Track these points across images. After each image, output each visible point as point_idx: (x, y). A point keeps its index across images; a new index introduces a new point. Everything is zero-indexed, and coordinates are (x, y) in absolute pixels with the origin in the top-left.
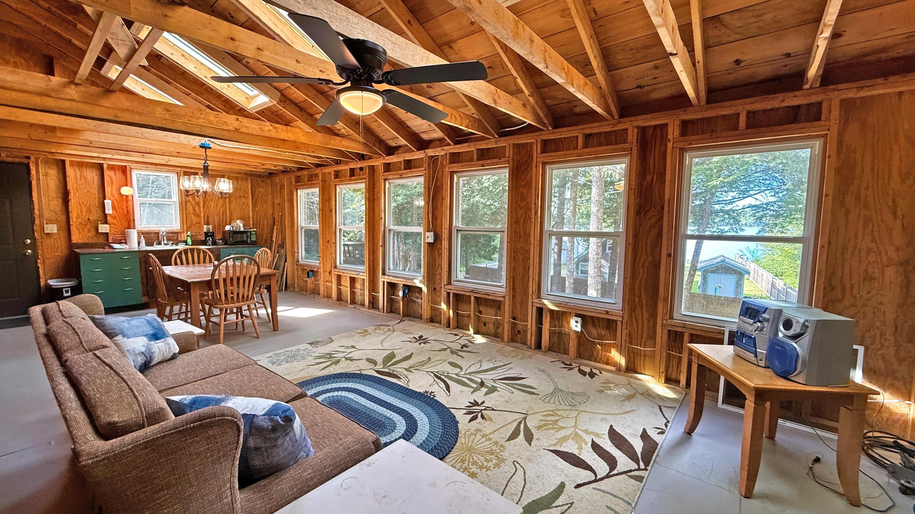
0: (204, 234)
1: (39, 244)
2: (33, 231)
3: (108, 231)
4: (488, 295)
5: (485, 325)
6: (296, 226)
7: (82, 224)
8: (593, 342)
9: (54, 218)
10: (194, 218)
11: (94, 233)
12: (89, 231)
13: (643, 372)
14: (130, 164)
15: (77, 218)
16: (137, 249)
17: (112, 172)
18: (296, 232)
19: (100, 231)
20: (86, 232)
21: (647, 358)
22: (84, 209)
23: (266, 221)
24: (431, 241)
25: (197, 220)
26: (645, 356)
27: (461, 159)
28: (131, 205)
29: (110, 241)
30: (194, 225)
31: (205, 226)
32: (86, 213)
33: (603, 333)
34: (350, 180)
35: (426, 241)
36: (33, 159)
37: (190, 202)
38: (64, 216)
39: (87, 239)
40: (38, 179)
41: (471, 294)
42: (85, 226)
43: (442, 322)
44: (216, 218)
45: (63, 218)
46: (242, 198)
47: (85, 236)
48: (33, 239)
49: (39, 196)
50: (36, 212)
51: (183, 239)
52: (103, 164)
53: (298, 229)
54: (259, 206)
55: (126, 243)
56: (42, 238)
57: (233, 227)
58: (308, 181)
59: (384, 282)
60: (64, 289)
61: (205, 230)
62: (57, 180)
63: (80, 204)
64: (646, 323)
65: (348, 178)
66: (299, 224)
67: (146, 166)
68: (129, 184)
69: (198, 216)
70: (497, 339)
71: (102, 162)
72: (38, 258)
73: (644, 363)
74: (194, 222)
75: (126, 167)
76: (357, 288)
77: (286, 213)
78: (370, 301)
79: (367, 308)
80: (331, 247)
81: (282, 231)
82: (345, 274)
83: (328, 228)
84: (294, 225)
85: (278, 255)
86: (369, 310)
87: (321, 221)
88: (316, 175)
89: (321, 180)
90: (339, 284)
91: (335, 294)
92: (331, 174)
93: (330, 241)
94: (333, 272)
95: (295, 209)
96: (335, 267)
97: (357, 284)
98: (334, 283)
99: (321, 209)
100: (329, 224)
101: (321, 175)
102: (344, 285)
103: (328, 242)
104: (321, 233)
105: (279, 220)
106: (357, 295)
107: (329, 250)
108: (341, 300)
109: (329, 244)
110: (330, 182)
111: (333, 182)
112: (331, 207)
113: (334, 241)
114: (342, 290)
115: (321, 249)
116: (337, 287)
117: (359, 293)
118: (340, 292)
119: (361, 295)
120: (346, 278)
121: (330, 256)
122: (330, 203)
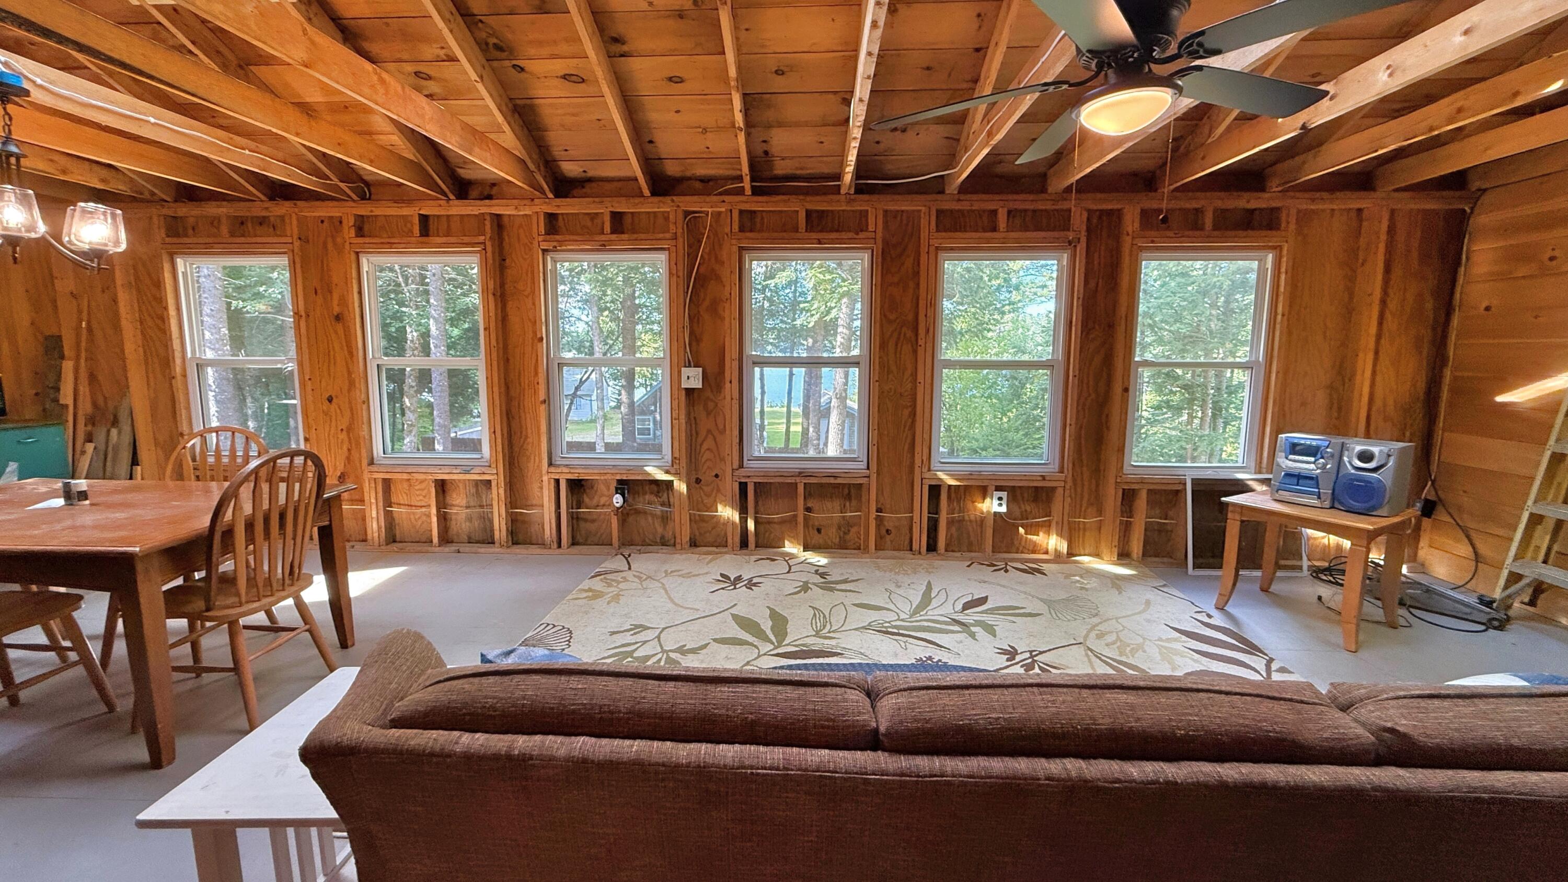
4: (835, 477)
5: (819, 531)
6: (178, 361)
8: (1013, 524)
13: (1082, 553)
18: (179, 377)
21: (1087, 534)
24: (697, 383)
26: (1085, 530)
27: (758, 225)
33: (1028, 508)
34: (423, 244)
35: (685, 385)
41: (798, 480)
43: (730, 541)
53: (184, 370)
58: (232, 234)
59: (557, 481)
64: (1086, 483)
65: (409, 241)
66: (189, 355)
70: (845, 551)
73: (1083, 541)
76: (453, 505)
77: (124, 323)
78: (507, 529)
79: (502, 546)
80: (341, 412)
81: (92, 378)
82: (416, 476)
83: (326, 364)
84: (173, 358)
85: (90, 447)
86: (509, 550)
87: (305, 345)
88: (262, 221)
89: (295, 237)
90: (388, 503)
91: (379, 528)
92: (341, 222)
93: (337, 397)
94: (366, 476)
95: (172, 312)
96: (371, 462)
97: (455, 496)
98: (373, 501)
99: (303, 314)
100: (332, 353)
101: (295, 222)
102: (402, 502)
103: (330, 400)
104: (307, 377)
105: (78, 344)
106: (453, 523)
107: (334, 421)
108: (394, 541)
109: (334, 406)
110: (335, 244)
111: (347, 243)
112: (336, 310)
113: (363, 396)
114: (395, 515)
115: (310, 420)
116: (384, 509)
117: (464, 516)
118: (397, 522)
119: (470, 519)
120: (410, 485)
121: (343, 436)
122: (331, 300)
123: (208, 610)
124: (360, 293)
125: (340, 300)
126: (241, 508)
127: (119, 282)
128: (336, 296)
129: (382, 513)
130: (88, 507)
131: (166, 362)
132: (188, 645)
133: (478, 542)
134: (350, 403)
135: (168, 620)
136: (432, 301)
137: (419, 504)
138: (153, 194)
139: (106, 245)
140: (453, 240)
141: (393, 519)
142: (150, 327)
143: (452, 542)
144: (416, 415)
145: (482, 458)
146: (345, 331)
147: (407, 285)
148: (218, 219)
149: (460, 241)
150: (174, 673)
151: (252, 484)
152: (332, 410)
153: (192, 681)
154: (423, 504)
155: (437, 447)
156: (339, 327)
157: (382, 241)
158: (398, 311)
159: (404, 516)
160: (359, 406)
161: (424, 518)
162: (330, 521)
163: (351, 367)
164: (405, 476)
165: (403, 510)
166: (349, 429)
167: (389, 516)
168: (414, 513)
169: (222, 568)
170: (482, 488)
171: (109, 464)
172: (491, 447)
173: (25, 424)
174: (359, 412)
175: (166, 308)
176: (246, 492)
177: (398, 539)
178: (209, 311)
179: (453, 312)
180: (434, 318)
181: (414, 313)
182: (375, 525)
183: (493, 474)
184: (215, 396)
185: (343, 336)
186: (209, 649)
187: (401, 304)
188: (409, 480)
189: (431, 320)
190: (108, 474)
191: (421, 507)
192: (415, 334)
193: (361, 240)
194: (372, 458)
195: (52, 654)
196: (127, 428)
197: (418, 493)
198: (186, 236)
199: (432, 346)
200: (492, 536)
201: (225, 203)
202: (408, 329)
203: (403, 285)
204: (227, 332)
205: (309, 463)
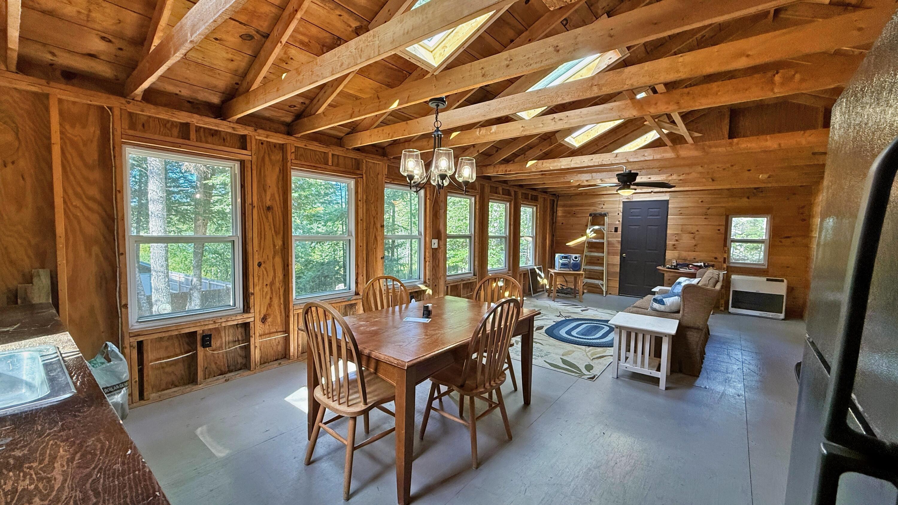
35: (433, 247)
80: (267, 273)
87: (256, 227)
93: (264, 262)
94: (292, 313)
100: (263, 232)
103: (259, 265)
107: (261, 279)
109: (262, 269)
110: (270, 160)
112: (268, 203)
122: (265, 196)
125: (271, 196)
128: (269, 194)
134: (274, 266)
146: (273, 217)
152: (261, 272)
156: (270, 215)
166: (272, 284)
185: (272, 221)
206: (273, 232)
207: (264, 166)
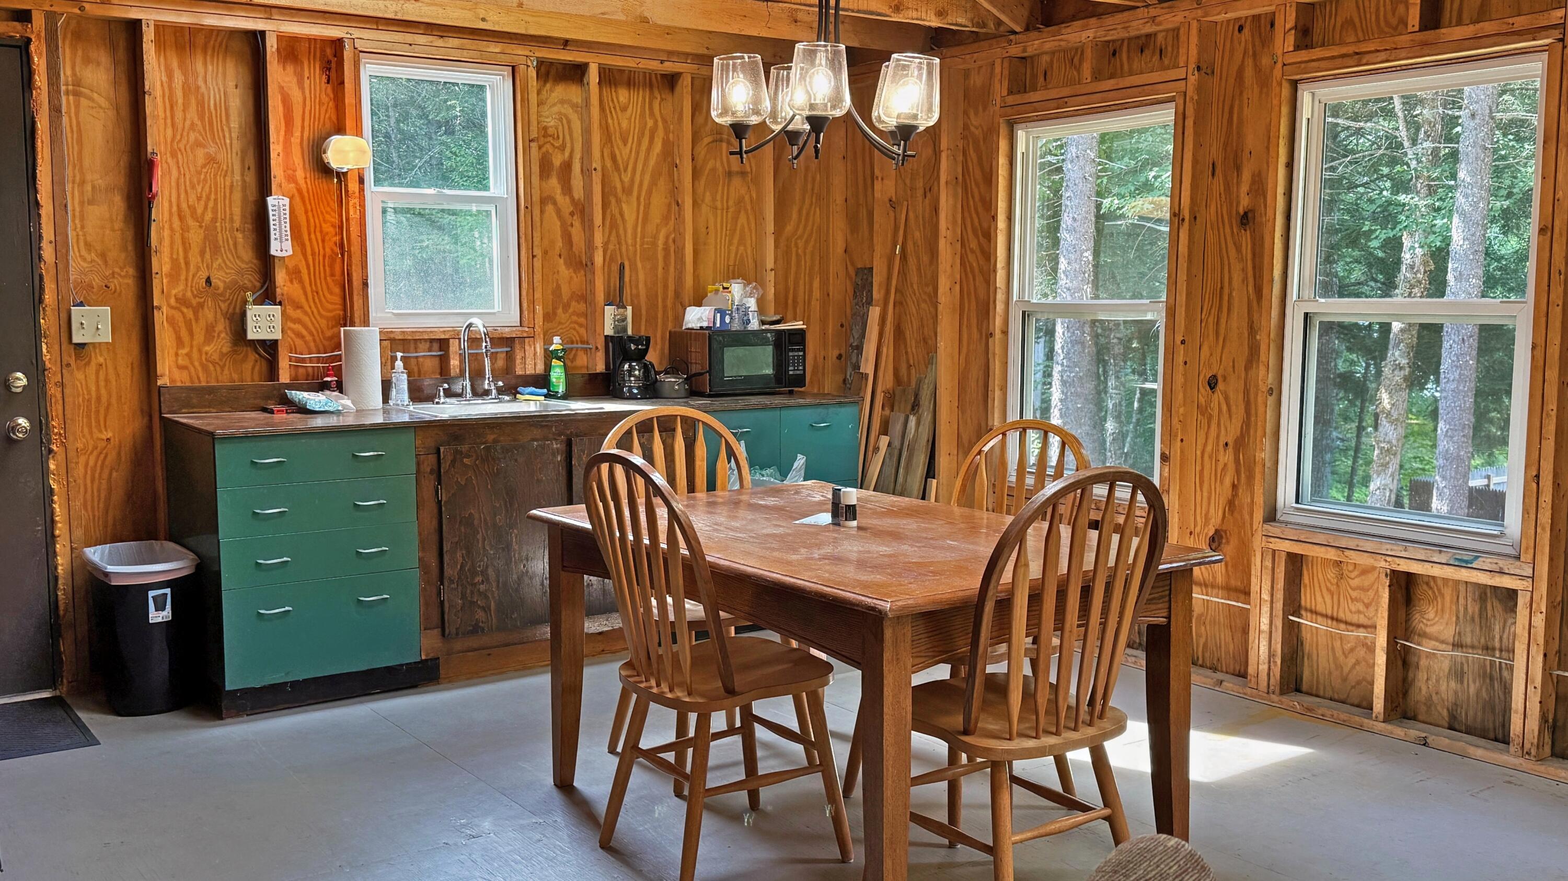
0: (601, 344)
1: (53, 390)
2: (37, 335)
3: (277, 335)
6: (1000, 307)
7: (188, 305)
9: (97, 282)
10: (564, 272)
11: (222, 343)
12: (210, 331)
14: (356, 33)
15: (174, 276)
16: (379, 419)
17: (290, 69)
18: (998, 334)
19: (251, 336)
20: (199, 337)
22: (196, 236)
23: (816, 284)
25: (578, 279)
28: (354, 214)
29: (284, 377)
30: (566, 307)
31: (610, 311)
32: (202, 253)
34: (1425, 47)
36: (38, 20)
37: (555, 203)
38: (131, 271)
39: (205, 368)
40: (56, 110)
42: (196, 311)
44: (641, 276)
45: (126, 281)
46: (737, 181)
47: (195, 355)
48: (37, 372)
49: (58, 183)
50: (48, 252)
51: (530, 371)
52: (263, 33)
53: (1006, 321)
54: (795, 216)
55: (340, 387)
56: (66, 366)
57: (723, 313)
58: (1097, 76)
60: (151, 594)
61: (609, 331)
62: (111, 113)
63: (181, 218)
65: (1404, 39)
66: (1015, 297)
67: (409, 38)
68: (349, 123)
69: (583, 265)
71: (259, 25)
72: (50, 451)
74: (566, 292)
75: (338, 44)
76: (1424, 635)
77: (942, 243)
78: (1544, 718)
79: (1526, 754)
80: (1229, 410)
81: (899, 332)
82: (1354, 557)
83: (1214, 311)
84: (995, 301)
85: (884, 441)
86: (1540, 768)
87: (1182, 277)
88: (1144, 44)
89: (1192, 66)
90: (1293, 605)
91: (1271, 655)
92: (1272, 25)
93: (1225, 379)
94: (1258, 543)
95: (1001, 224)
96: (1271, 516)
97: (1431, 615)
98: (1266, 596)
99: (1186, 214)
100: (1226, 291)
101: (1194, 40)
102: (1320, 608)
103: (1212, 384)
104: (1179, 338)
105: (889, 278)
106: (1422, 676)
107: (1214, 426)
108: (1298, 690)
109: (1218, 396)
110: (1258, 69)
111: (1279, 65)
112: (1245, 202)
113: (1271, 378)
114: (1306, 635)
115: (1175, 421)
116: (1285, 618)
117: (1446, 665)
118: (1307, 648)
119: (1458, 673)
120: (1341, 576)
121: (1227, 457)
122: (1238, 184)
123: (966, 732)
124: (1290, 165)
125: (1253, 182)
126: (1027, 565)
127: (943, 178)
128: (1246, 176)
129: (1279, 623)
130: (854, 532)
131: (985, 309)
132: (944, 785)
133: (1469, 731)
134: (1246, 392)
135: (914, 734)
136: (1462, 175)
137: (1355, 619)
138: (999, 23)
139: (915, 117)
140: (1488, 27)
141: (1300, 642)
142: (972, 251)
143: (1414, 718)
144: (1401, 431)
145: (1502, 534)
146: (1254, 244)
147: (1414, 142)
148: (1079, 51)
149: (1505, 29)
150: (912, 824)
151: (1046, 525)
152: (1214, 405)
153: (943, 852)
154: (1362, 620)
155: (1436, 504)
156: (1246, 238)
157: (1344, 50)
158: (1389, 203)
159: (1322, 641)
160: (1260, 400)
161: (1361, 652)
162: (1169, 618)
163: (1256, 316)
164: (1332, 554)
165: (1321, 626)
166: (1241, 444)
167: (1292, 633)
168: (1341, 637)
169: (990, 669)
170: (1495, 608)
171: (901, 471)
172: (1526, 511)
173: (822, 400)
174: (1261, 409)
175: (994, 218)
176: (1035, 536)
177: (1305, 687)
178: (1070, 222)
179: (1509, 195)
180: (1463, 214)
181: (1422, 203)
182: (1264, 649)
183: (1522, 577)
184: (1062, 373)
185: (1249, 256)
186: (970, 806)
187: (1401, 186)
188: (1338, 564)
189: (1456, 219)
190: (898, 488)
191: (1359, 626)
192: (1419, 252)
193: (1304, 55)
194: (1274, 509)
195: (799, 748)
196: (927, 417)
197: (1354, 594)
198: (1034, 89)
199: (1450, 277)
200: (1505, 724)
201: (1093, 21)
202: (1407, 242)
203: (1406, 144)
204: (1091, 258)
205: (1140, 497)
206: (1251, 289)
207: (1241, 93)
